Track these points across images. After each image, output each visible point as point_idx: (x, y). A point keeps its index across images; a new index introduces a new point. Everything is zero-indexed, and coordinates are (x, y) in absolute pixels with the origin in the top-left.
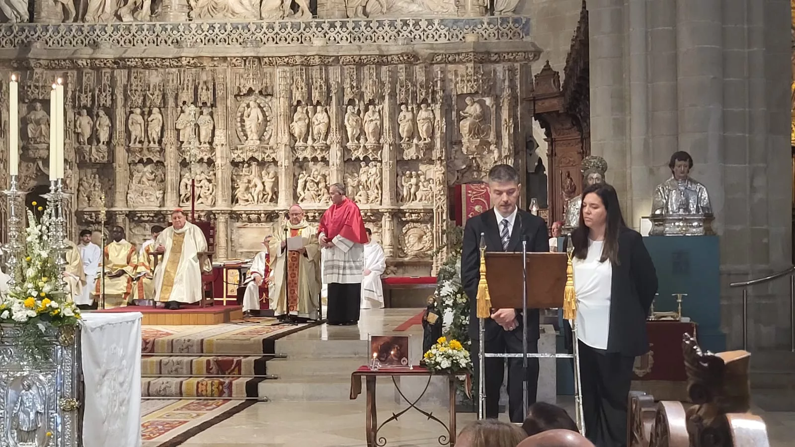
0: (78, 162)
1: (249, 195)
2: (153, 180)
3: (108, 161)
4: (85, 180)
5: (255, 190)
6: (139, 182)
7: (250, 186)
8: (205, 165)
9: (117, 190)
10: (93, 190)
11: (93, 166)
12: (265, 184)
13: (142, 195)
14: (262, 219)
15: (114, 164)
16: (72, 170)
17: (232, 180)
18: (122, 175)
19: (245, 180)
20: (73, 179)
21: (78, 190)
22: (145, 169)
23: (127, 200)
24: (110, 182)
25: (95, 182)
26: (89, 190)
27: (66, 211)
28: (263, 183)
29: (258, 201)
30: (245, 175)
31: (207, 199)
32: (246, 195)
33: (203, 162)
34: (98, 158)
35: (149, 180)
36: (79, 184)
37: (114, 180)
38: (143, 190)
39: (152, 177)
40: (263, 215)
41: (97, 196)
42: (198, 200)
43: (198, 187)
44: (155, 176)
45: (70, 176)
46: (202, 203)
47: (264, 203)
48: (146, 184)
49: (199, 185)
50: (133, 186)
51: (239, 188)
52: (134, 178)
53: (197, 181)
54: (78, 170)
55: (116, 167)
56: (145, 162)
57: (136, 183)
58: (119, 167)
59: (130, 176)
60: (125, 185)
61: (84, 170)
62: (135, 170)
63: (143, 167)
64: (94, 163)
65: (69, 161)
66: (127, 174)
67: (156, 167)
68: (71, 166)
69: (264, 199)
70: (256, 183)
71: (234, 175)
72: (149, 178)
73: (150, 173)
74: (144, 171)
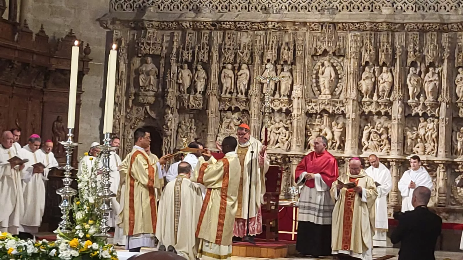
0: (178, 107)
3: (203, 108)
4: (183, 123)
6: (228, 127)
7: (321, 134)
8: (284, 115)
9: (209, 133)
10: (189, 132)
11: (190, 111)
12: (334, 133)
15: (207, 111)
16: (173, 114)
17: (306, 129)
18: (213, 120)
19: (317, 129)
20: (173, 122)
21: (177, 132)
22: (233, 116)
24: (204, 126)
25: (191, 125)
26: (186, 132)
27: (166, 149)
28: (333, 133)
30: (318, 125)
31: (284, 144)
33: (282, 112)
34: (195, 106)
35: (236, 126)
36: (178, 126)
37: (207, 125)
41: (192, 137)
42: (276, 145)
43: (276, 134)
44: (241, 123)
45: (170, 120)
46: (279, 147)
47: (332, 150)
48: (233, 129)
49: (277, 132)
50: (222, 130)
51: (311, 135)
52: (223, 123)
53: (276, 128)
54: (178, 115)
55: (209, 114)
56: (233, 110)
57: (225, 128)
58: (211, 113)
59: (220, 122)
60: (215, 129)
61: (183, 114)
62: (225, 117)
63: (232, 114)
64: (191, 109)
65: (171, 107)
66: (218, 119)
67: (242, 114)
68: (172, 111)
69: (332, 146)
70: (327, 133)
71: (308, 124)
72: (235, 124)
73: (237, 119)
74: (232, 118)
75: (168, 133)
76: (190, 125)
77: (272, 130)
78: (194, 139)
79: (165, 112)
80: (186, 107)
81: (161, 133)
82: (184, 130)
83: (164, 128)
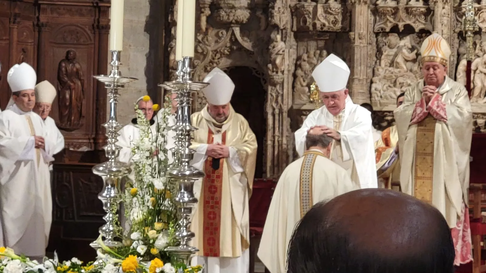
0: (295, 29)
2: (414, 61)
3: (342, 28)
4: (306, 58)
6: (392, 64)
11: (319, 36)
13: (395, 86)
15: (352, 33)
16: (285, 42)
18: (364, 52)
20: (286, 56)
21: (295, 76)
22: (402, 43)
23: (370, 94)
27: (274, 109)
34: (327, 24)
36: (296, 64)
38: (397, 77)
39: (412, 55)
42: (485, 96)
44: (418, 54)
45: (281, 52)
48: (402, 68)
50: (380, 70)
52: (383, 57)
53: (485, 63)
54: (295, 43)
55: (354, 39)
56: (401, 31)
57: (386, 66)
58: (360, 39)
59: (376, 54)
60: (368, 68)
61: (304, 42)
62: (386, 45)
63: (399, 38)
64: (320, 31)
65: (282, 27)
66: (373, 50)
67: (418, 39)
68: (284, 36)
72: (406, 58)
73: (409, 49)
74: (399, 47)
75: (278, 77)
77: (477, 69)
79: (270, 37)
80: (311, 28)
81: (264, 79)
82: (307, 71)
83: (269, 68)
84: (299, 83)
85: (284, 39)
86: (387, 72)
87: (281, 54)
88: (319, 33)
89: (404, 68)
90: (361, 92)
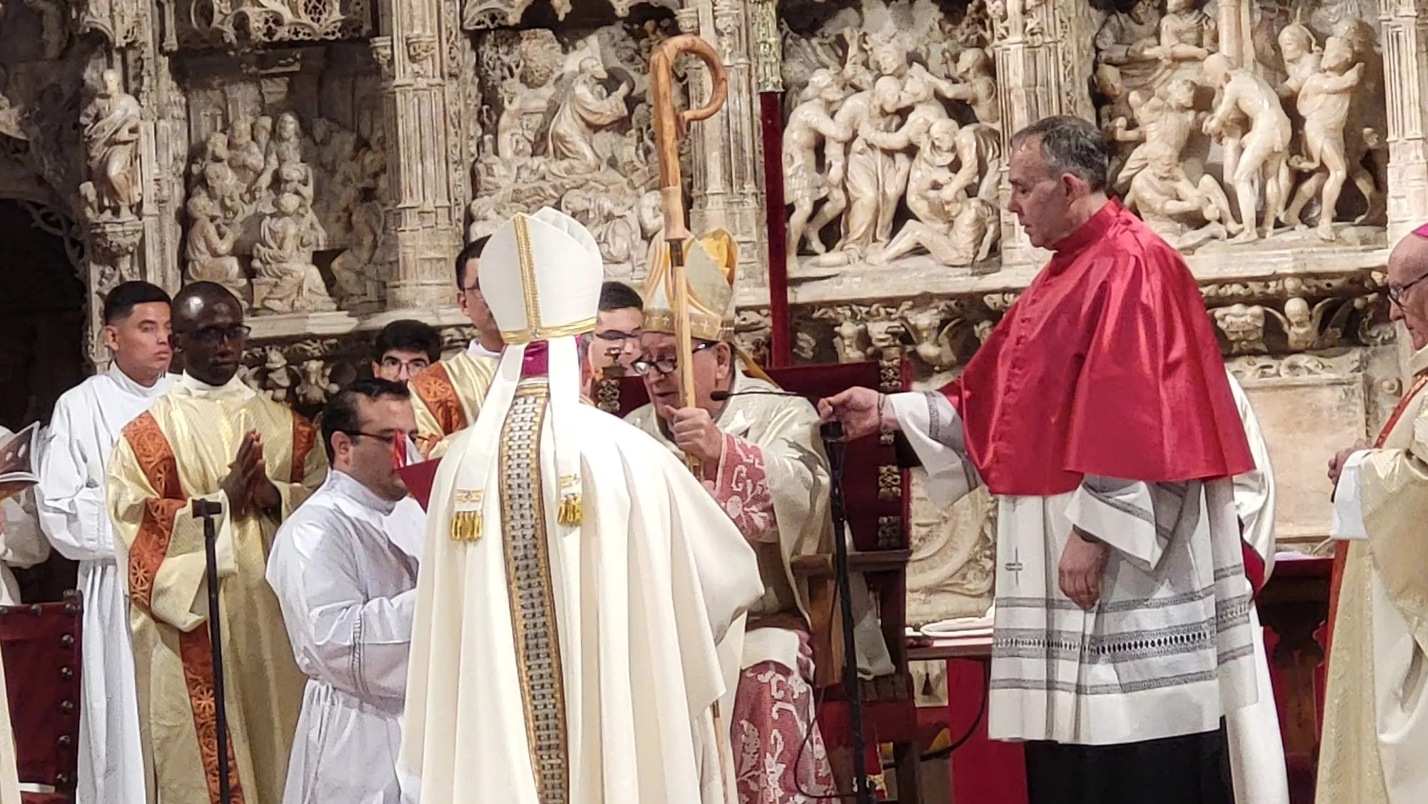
0: (172, 43)
1: (1208, 180)
2: (621, 125)
3: (345, 27)
5: (1241, 150)
7: (1211, 124)
8: (930, 13)
9: (407, 202)
10: (270, 209)
11: (262, 62)
12: (1303, 108)
14: (1295, 333)
15: (379, 42)
16: (137, 94)
17: (1101, 97)
18: (431, 107)
19: (1179, 91)
20: (147, 149)
21: (186, 220)
22: (571, 62)
24: (369, 157)
25: (282, 161)
26: (249, 210)
29: (1260, 221)
30: (1177, 60)
31: (951, 222)
32: (1184, 186)
34: (287, 15)
35: (595, 128)
36: (187, 176)
37: (389, 144)
39: (613, 106)
40: (1294, 306)
41: (290, 245)
42: (893, 234)
43: (890, 153)
45: (124, 135)
46: (919, 250)
47: (1301, 228)
49: (897, 140)
50: (499, 170)
51: (1141, 141)
52: (504, 120)
53: (884, 113)
54: (176, 96)
55: (391, 62)
56: (561, 17)
57: (517, 153)
58: (412, 59)
59: (480, 112)
60: (451, 167)
61: (213, 89)
62: (512, 75)
63: (558, 46)
64: (266, 46)
65: (120, 42)
66: (463, 97)
67: (631, 43)
68: (131, 72)
69: (1298, 204)
70: (1246, 107)
71: (1109, 62)
72: (590, 118)
73: (600, 81)
74: (561, 76)
75: (120, 231)
76: (273, 160)
77: (855, 136)
78: (307, 255)
79: (82, 82)
80: (230, 34)
81: (74, 243)
82: (232, 200)
83: (86, 197)
84: (202, 246)
85: (133, 85)
86: (525, 174)
87: (126, 143)
88: (262, 52)
89: (584, 156)
90: (430, 260)
